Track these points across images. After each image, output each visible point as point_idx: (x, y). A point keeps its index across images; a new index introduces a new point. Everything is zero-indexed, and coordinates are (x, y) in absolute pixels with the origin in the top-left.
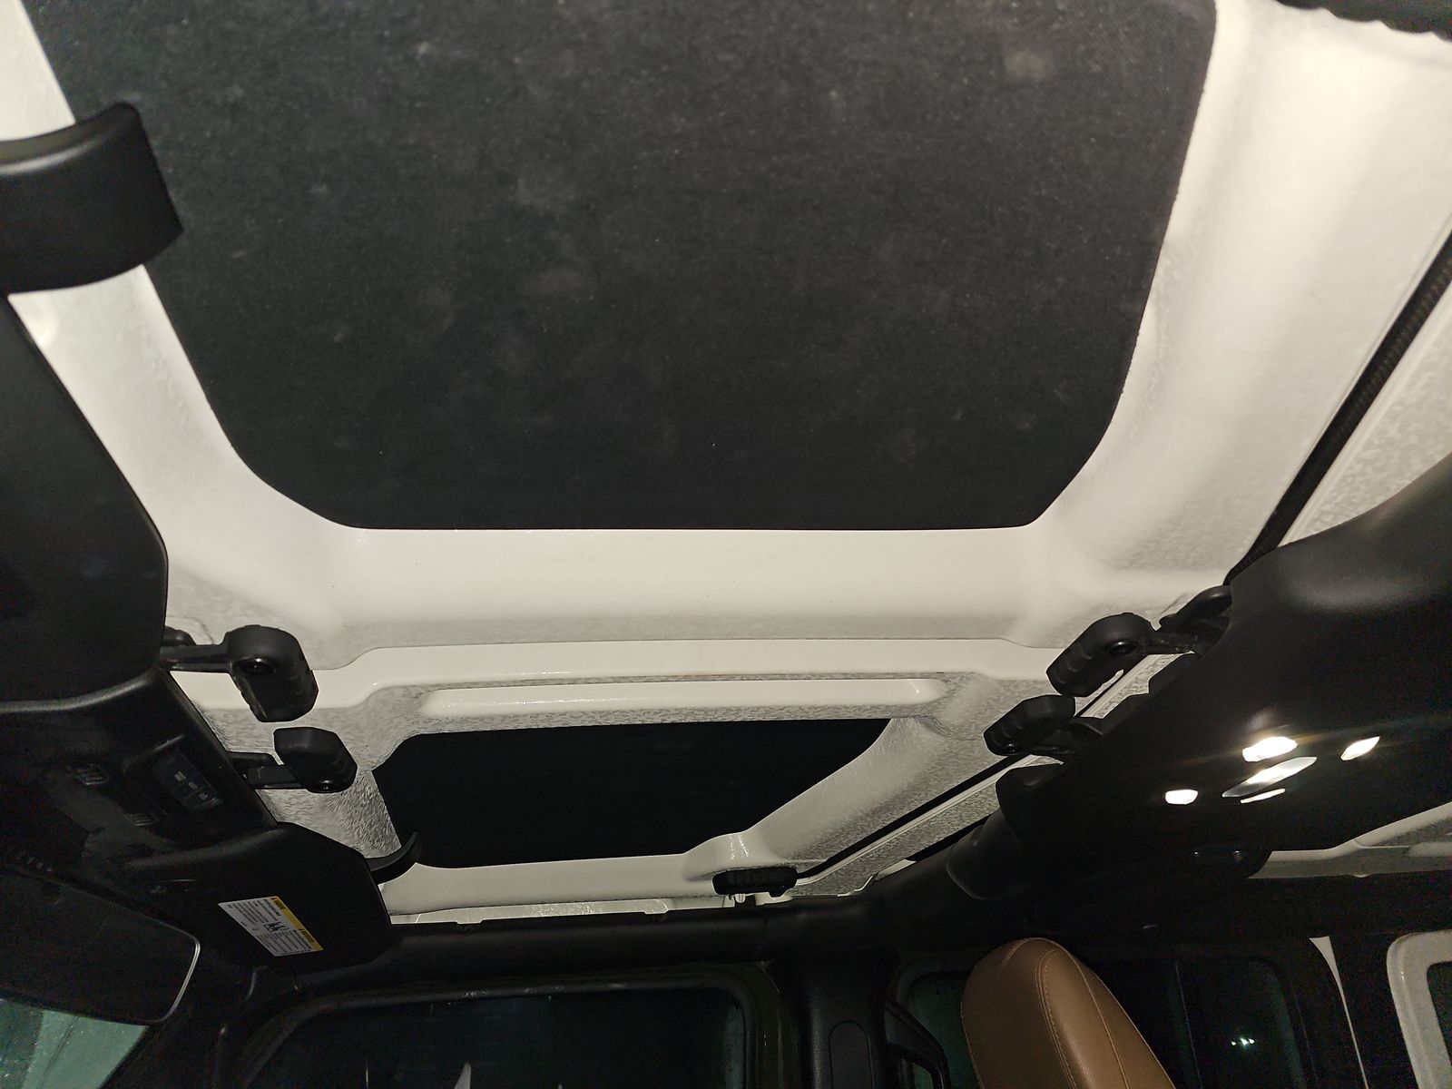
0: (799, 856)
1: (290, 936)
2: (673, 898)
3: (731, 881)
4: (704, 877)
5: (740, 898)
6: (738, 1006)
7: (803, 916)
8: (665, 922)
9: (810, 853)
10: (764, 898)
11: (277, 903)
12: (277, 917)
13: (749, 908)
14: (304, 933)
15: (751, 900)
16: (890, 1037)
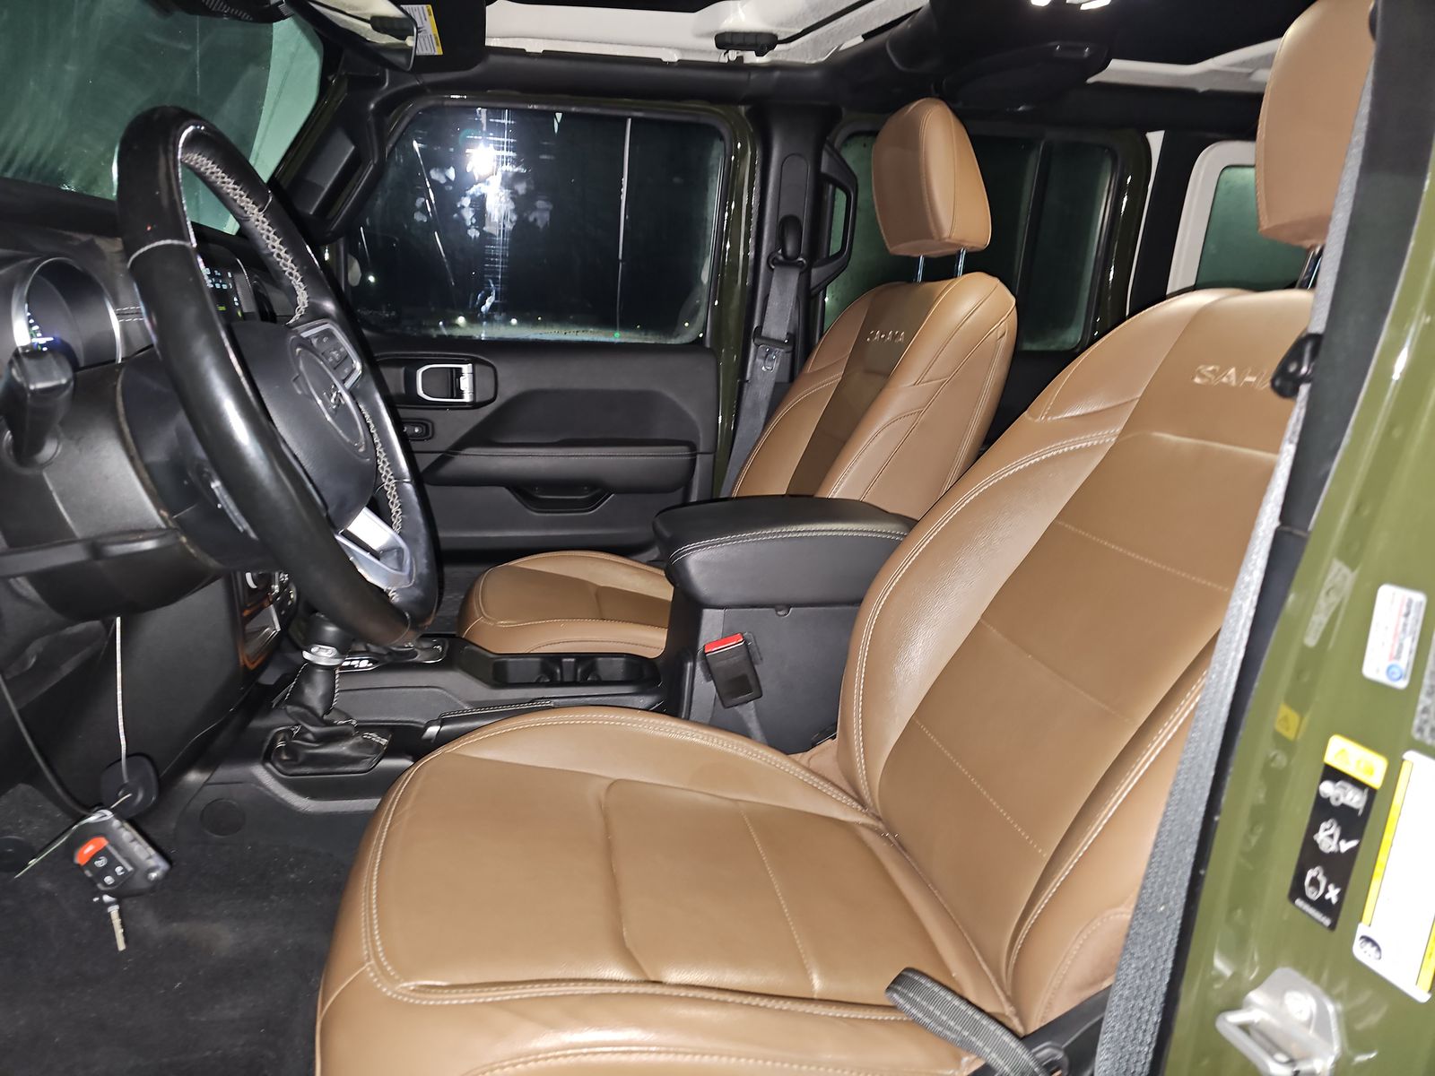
0: (781, 24)
1: (426, 39)
2: (682, 50)
3: (728, 40)
4: (708, 35)
5: (733, 55)
6: (722, 138)
7: (777, 74)
8: (677, 67)
9: (788, 23)
10: (751, 57)
11: (429, 10)
12: (424, 21)
13: (738, 65)
14: (436, 38)
15: (740, 59)
16: (824, 168)
